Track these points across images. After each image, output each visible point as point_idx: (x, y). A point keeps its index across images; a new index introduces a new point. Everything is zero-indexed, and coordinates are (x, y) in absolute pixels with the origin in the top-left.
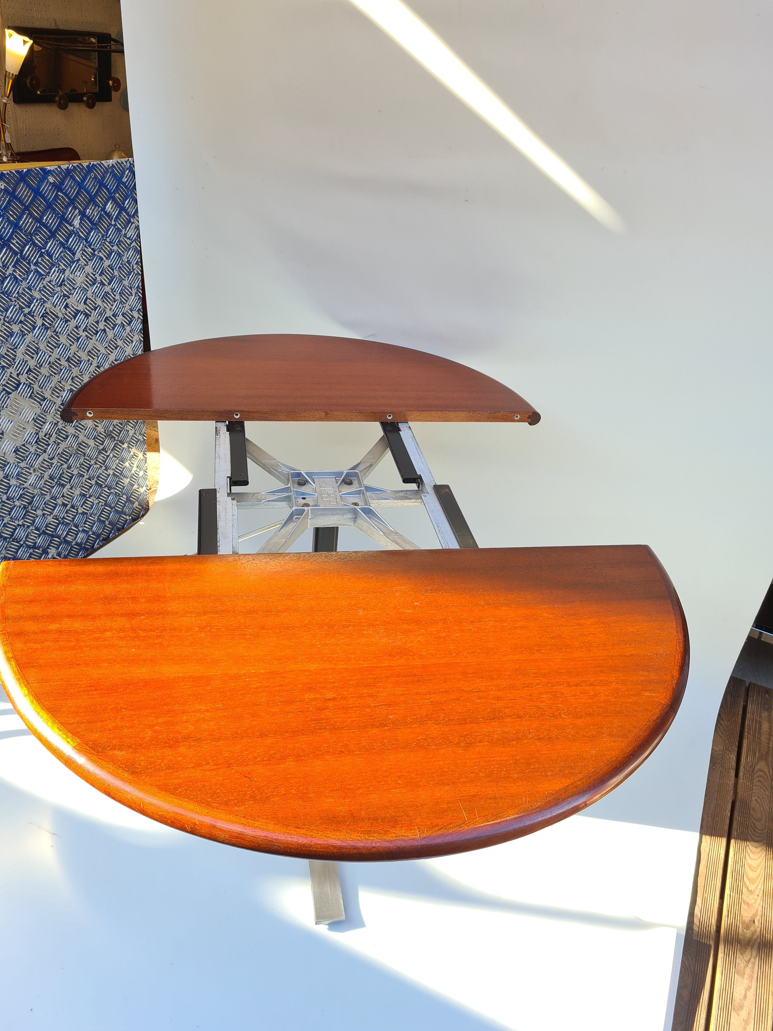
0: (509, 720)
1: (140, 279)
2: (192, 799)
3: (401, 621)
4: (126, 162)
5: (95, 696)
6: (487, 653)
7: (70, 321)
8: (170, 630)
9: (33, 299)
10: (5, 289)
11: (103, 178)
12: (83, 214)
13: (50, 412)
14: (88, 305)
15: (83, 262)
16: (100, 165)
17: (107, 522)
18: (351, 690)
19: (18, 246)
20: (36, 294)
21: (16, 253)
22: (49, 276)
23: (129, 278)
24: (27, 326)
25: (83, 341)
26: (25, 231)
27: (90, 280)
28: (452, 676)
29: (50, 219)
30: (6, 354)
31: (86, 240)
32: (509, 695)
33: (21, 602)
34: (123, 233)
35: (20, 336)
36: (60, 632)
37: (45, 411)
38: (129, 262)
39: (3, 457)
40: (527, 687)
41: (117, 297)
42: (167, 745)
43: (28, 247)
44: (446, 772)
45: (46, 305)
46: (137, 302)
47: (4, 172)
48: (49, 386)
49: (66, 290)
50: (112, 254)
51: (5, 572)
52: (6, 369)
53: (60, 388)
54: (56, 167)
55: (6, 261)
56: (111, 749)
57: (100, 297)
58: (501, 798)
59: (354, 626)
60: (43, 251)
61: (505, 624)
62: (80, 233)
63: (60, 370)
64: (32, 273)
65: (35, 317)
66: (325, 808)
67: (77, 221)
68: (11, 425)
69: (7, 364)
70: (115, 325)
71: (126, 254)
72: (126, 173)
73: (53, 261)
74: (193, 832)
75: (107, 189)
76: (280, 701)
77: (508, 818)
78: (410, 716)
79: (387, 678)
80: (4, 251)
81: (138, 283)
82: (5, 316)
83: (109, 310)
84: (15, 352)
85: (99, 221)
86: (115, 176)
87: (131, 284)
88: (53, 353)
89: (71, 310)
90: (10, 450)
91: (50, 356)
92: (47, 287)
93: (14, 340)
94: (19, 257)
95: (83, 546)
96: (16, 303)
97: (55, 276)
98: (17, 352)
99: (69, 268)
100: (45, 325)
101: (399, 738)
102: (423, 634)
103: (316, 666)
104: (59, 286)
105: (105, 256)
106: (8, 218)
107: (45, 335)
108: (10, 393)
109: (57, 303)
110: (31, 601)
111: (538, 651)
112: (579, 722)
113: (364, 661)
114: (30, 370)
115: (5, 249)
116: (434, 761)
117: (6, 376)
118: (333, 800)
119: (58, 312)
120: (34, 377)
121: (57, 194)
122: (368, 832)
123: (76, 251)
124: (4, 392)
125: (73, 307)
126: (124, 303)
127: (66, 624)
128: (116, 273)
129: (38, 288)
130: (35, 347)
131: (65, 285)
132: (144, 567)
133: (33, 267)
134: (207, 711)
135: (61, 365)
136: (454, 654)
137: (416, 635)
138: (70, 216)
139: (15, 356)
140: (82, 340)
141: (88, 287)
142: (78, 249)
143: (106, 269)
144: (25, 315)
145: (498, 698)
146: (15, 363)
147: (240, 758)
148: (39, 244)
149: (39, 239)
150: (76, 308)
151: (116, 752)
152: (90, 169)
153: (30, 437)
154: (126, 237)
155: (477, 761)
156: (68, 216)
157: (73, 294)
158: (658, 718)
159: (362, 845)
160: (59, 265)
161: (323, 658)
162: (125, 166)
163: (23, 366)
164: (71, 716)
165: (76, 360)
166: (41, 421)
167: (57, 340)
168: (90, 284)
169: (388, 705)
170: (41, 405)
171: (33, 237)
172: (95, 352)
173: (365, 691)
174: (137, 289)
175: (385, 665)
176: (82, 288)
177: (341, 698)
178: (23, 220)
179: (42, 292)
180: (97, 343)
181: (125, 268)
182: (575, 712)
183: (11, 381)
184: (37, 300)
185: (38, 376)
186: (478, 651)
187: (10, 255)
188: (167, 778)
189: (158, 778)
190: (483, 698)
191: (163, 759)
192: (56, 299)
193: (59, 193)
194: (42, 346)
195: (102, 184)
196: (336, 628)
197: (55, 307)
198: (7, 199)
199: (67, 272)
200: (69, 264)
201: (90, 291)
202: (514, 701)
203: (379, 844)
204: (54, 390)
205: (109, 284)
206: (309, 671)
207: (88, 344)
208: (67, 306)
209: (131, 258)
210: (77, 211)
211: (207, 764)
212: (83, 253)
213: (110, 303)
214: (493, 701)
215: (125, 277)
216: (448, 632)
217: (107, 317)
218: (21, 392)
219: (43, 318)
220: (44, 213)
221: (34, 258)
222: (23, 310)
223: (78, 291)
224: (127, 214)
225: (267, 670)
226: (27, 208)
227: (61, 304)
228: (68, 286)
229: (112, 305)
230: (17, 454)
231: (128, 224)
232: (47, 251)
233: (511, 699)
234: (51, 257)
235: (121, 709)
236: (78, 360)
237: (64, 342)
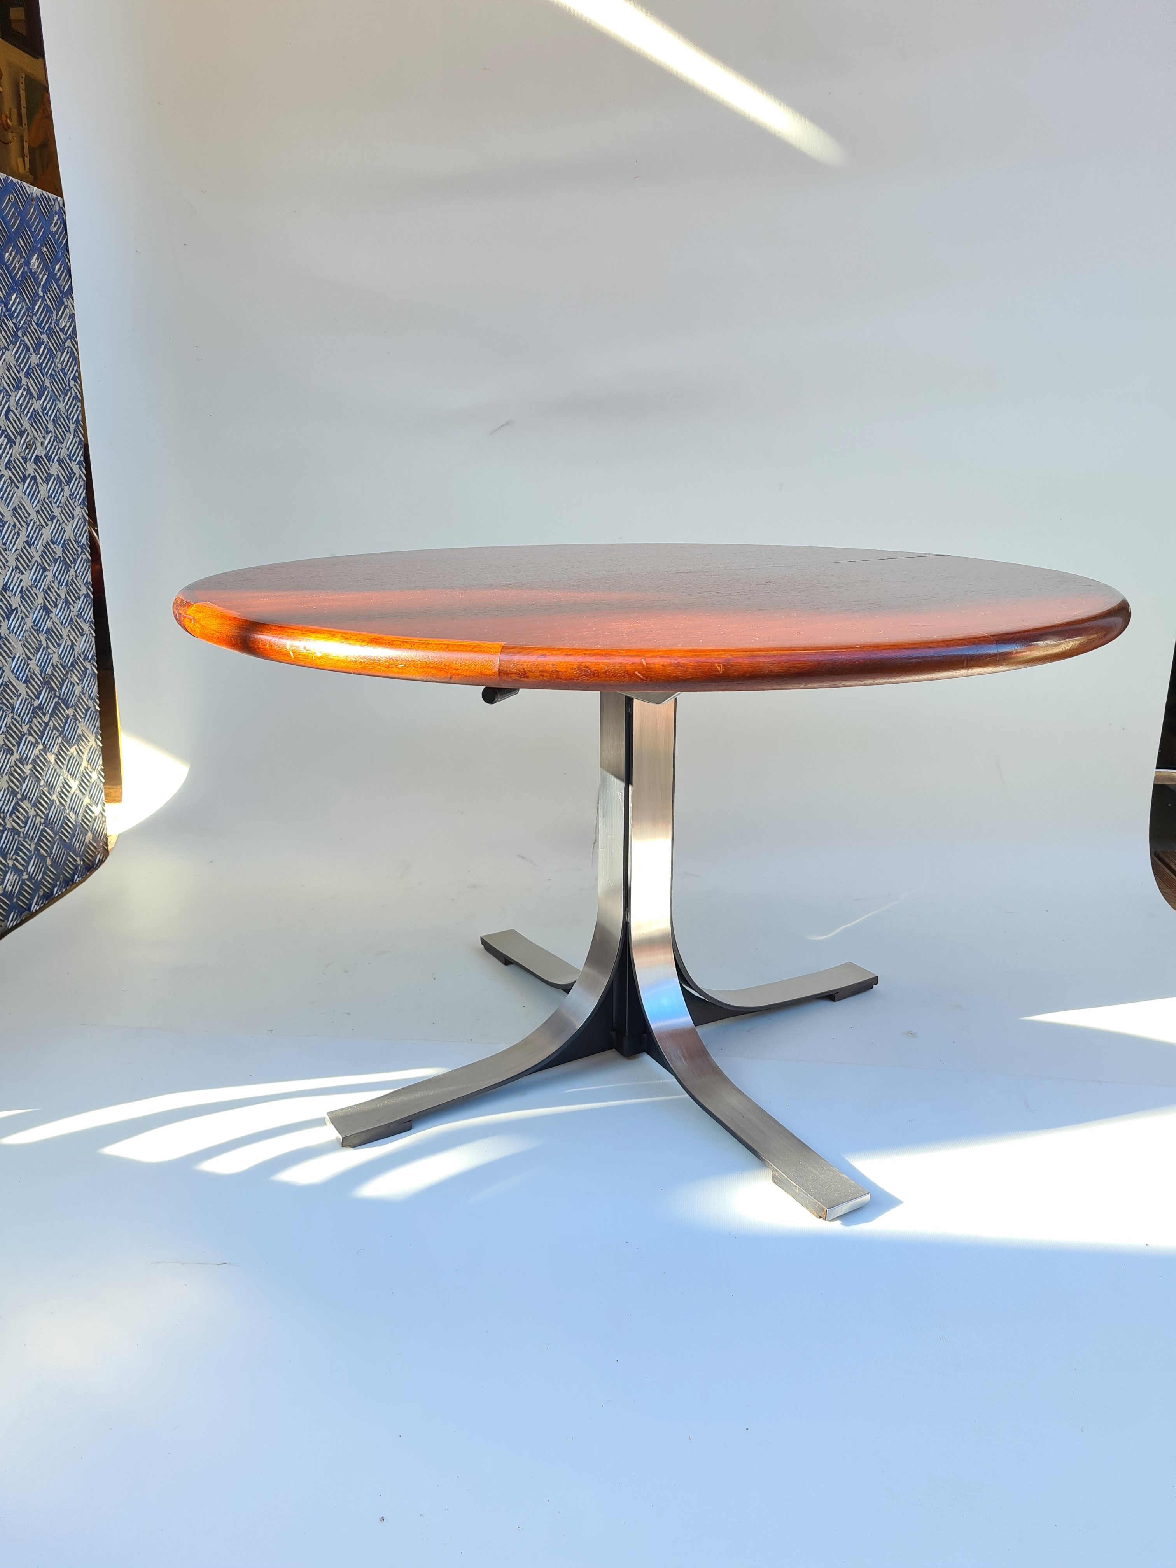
1: (80, 408)
11: (26, 211)
16: (21, 188)
17: (49, 862)
23: (64, 398)
25: (5, 486)
27: (13, 378)
31: (6, 305)
34: (54, 318)
38: (63, 371)
41: (51, 427)
46: (78, 447)
50: (41, 347)
57: (26, 415)
70: (49, 475)
71: (59, 356)
72: (55, 219)
75: (32, 232)
81: (77, 417)
83: (40, 444)
85: (22, 281)
86: (40, 214)
87: (68, 411)
95: (15, 900)
105: (31, 345)
126: (60, 441)
140: (4, 483)
141: (11, 389)
143: (34, 369)
154: (58, 325)
162: (53, 206)
172: (23, 513)
174: (77, 426)
180: (25, 497)
181: (59, 380)
195: (24, 220)
205: (39, 397)
209: (66, 366)
213: (41, 432)
215: (60, 395)
217: (38, 455)
224: (59, 286)
229: (44, 437)
231: (60, 305)
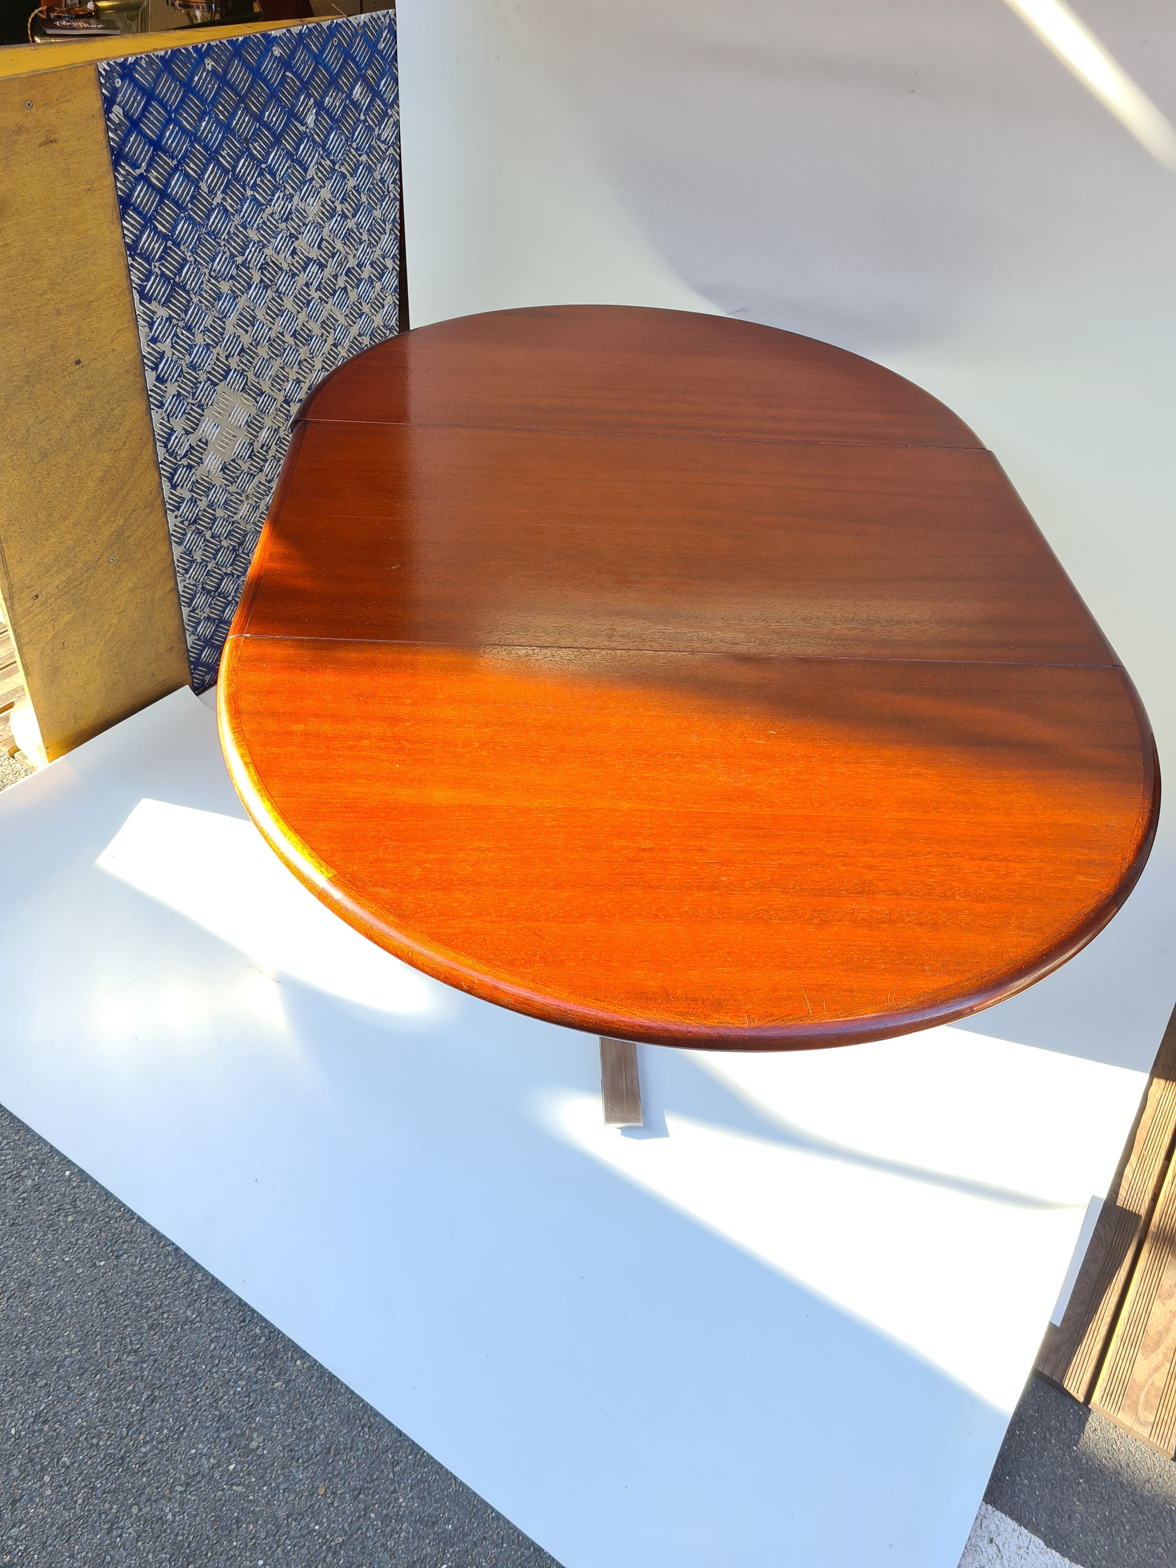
0: (881, 896)
1: (398, 207)
2: (470, 954)
3: (748, 755)
4: (384, 16)
5: (351, 820)
6: (862, 806)
7: (298, 276)
8: (443, 743)
9: (248, 241)
10: (211, 227)
11: (351, 45)
12: (319, 104)
13: (268, 413)
14: (323, 250)
15: (317, 183)
16: (346, 24)
18: (674, 840)
19: (229, 159)
20: (253, 235)
21: (226, 171)
22: (270, 205)
23: (381, 205)
24: (239, 283)
25: (315, 306)
26: (239, 136)
27: (327, 211)
28: (810, 833)
29: (274, 115)
30: (211, 326)
31: (323, 147)
32: (886, 864)
33: (256, 692)
34: (376, 134)
35: (230, 298)
36: (306, 734)
37: (262, 411)
38: (382, 181)
39: (207, 477)
40: (913, 856)
41: (365, 237)
42: (439, 887)
43: (243, 161)
44: (790, 953)
45: (266, 251)
46: (392, 244)
47: (213, 43)
48: (268, 375)
49: (293, 227)
50: (359, 169)
51: (234, 652)
52: (211, 349)
53: (283, 378)
54: (284, 30)
55: (213, 185)
56: (372, 886)
57: (340, 237)
58: (859, 991)
59: (683, 757)
60: (263, 166)
61: (894, 769)
62: (315, 136)
63: (283, 351)
64: (248, 201)
65: (250, 270)
66: (632, 981)
67: (311, 117)
68: (217, 431)
69: (213, 340)
70: (360, 281)
71: (378, 168)
72: (384, 35)
73: (276, 182)
74: (470, 991)
75: (356, 63)
76: (581, 846)
77: (865, 1016)
78: (750, 880)
79: (723, 828)
80: (210, 169)
81: (394, 214)
82: (211, 268)
83: (352, 257)
84: (224, 323)
85: (342, 115)
86: (367, 40)
87: (384, 215)
88: (274, 324)
89: (300, 258)
90: (216, 467)
91: (270, 329)
92: (268, 224)
93: (222, 304)
94: (230, 176)
96: (226, 249)
97: (279, 206)
98: (226, 323)
99: (298, 193)
100: (265, 282)
101: (732, 906)
102: (777, 775)
103: (629, 805)
104: (284, 221)
105: (349, 171)
106: (217, 116)
107: (264, 296)
108: (216, 384)
109: (281, 248)
110: (268, 693)
111: (934, 809)
112: (979, 907)
113: (693, 804)
114: (242, 350)
115: (212, 165)
116: (776, 939)
117: (211, 359)
118: (643, 973)
119: (282, 261)
120: (248, 360)
121: (284, 76)
122: (683, 1014)
123: (309, 165)
124: (209, 382)
125: (302, 253)
126: (374, 246)
127: (313, 725)
128: (364, 199)
129: (255, 225)
130: (251, 315)
131: (292, 219)
132: (409, 656)
133: (249, 193)
134: (489, 850)
135: (284, 342)
136: (817, 805)
137: (766, 775)
138: (301, 109)
139: (224, 329)
140: (314, 304)
141: (324, 222)
142: (311, 161)
143: (350, 193)
144: (237, 267)
145: (871, 868)
146: (224, 339)
147: (528, 911)
148: (258, 156)
149: (258, 148)
150: (307, 255)
151: (379, 890)
152: (333, 30)
153: (241, 449)
154: (379, 140)
155: (833, 943)
156: (299, 109)
157: (303, 233)
158: (1092, 911)
159: (676, 1027)
160: (285, 188)
161: (639, 795)
162: (382, 23)
163: (234, 345)
164: (324, 841)
165: (305, 335)
166: (256, 425)
167: (281, 305)
168: (327, 217)
169: (722, 864)
170: (257, 402)
171: (251, 146)
172: (331, 322)
173: (692, 843)
174: (393, 224)
175: (722, 811)
176: (315, 224)
177: (660, 849)
178: (237, 118)
179: (261, 231)
180: (334, 309)
181: (377, 190)
182: (975, 893)
183: (218, 366)
184: (254, 243)
185: (253, 358)
186: (851, 803)
187: (218, 175)
188: (441, 926)
189: (429, 925)
190: (850, 865)
191: (435, 904)
192: (280, 242)
193: (288, 73)
194: (260, 314)
195: (348, 56)
196: (659, 756)
197: (278, 253)
198: (216, 86)
199: (296, 199)
200: (299, 187)
201: (327, 227)
202: (892, 872)
203: (696, 1029)
204: (274, 380)
205: (354, 216)
206: (620, 811)
207: (322, 311)
208: (294, 252)
209: (385, 174)
210: (312, 99)
211: (489, 914)
212: (318, 168)
213: (354, 246)
214: (864, 871)
215: (376, 205)
216: (811, 774)
217: (349, 268)
218: (231, 382)
219: (262, 272)
220: (265, 107)
221: (251, 179)
222: (235, 259)
223: (310, 229)
224: (383, 101)
225: (565, 805)
226: (242, 99)
227: (287, 249)
228: (297, 221)
229: (357, 250)
230: (225, 473)
231: (383, 119)
232: (268, 167)
233: (887, 870)
234: (273, 175)
235: (384, 837)
236: (308, 335)
237: (290, 307)
